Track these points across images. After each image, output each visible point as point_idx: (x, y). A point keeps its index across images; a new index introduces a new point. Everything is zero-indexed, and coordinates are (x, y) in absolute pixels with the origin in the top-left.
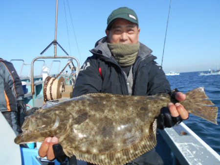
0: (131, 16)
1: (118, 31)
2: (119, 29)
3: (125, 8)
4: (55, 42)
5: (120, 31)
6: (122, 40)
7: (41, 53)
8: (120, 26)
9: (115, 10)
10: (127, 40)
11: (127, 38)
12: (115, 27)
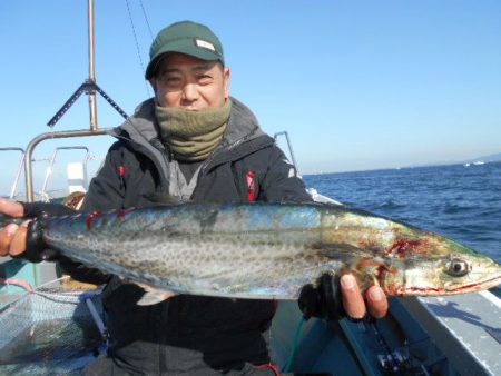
0: (200, 43)
1: (174, 79)
2: (176, 75)
3: (187, 22)
4: (90, 87)
5: (179, 79)
6: (186, 102)
7: (52, 123)
8: (176, 67)
9: (164, 30)
10: (196, 100)
11: (196, 96)
12: (165, 72)
